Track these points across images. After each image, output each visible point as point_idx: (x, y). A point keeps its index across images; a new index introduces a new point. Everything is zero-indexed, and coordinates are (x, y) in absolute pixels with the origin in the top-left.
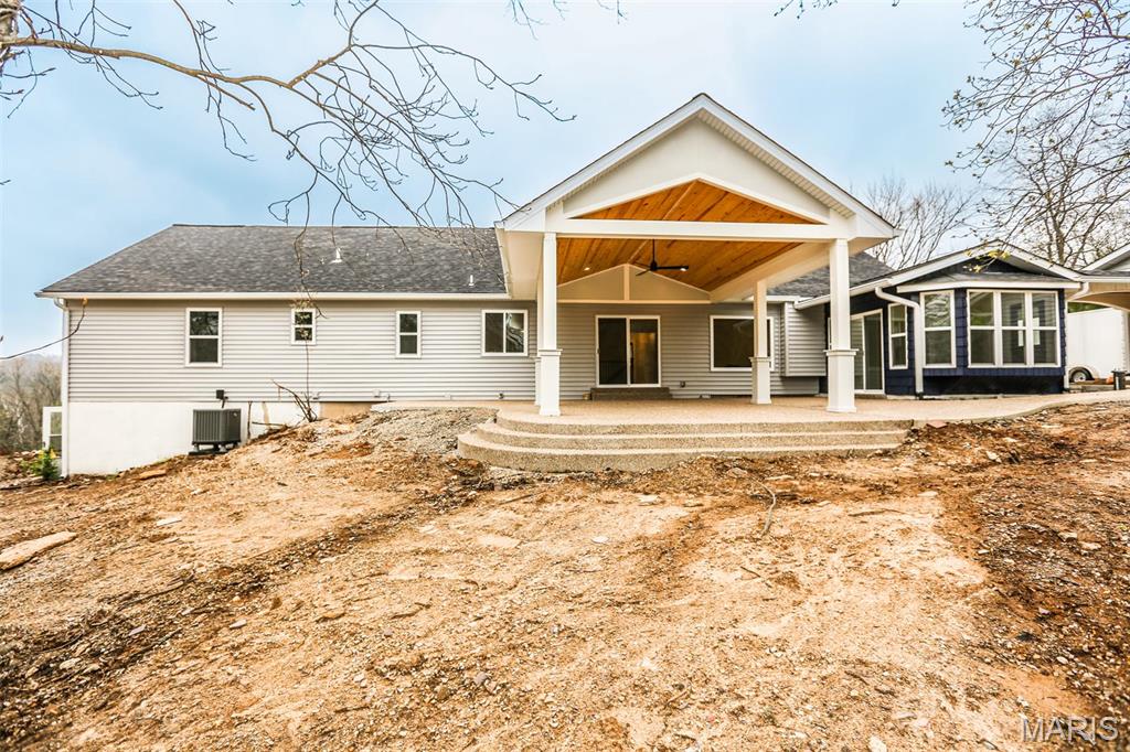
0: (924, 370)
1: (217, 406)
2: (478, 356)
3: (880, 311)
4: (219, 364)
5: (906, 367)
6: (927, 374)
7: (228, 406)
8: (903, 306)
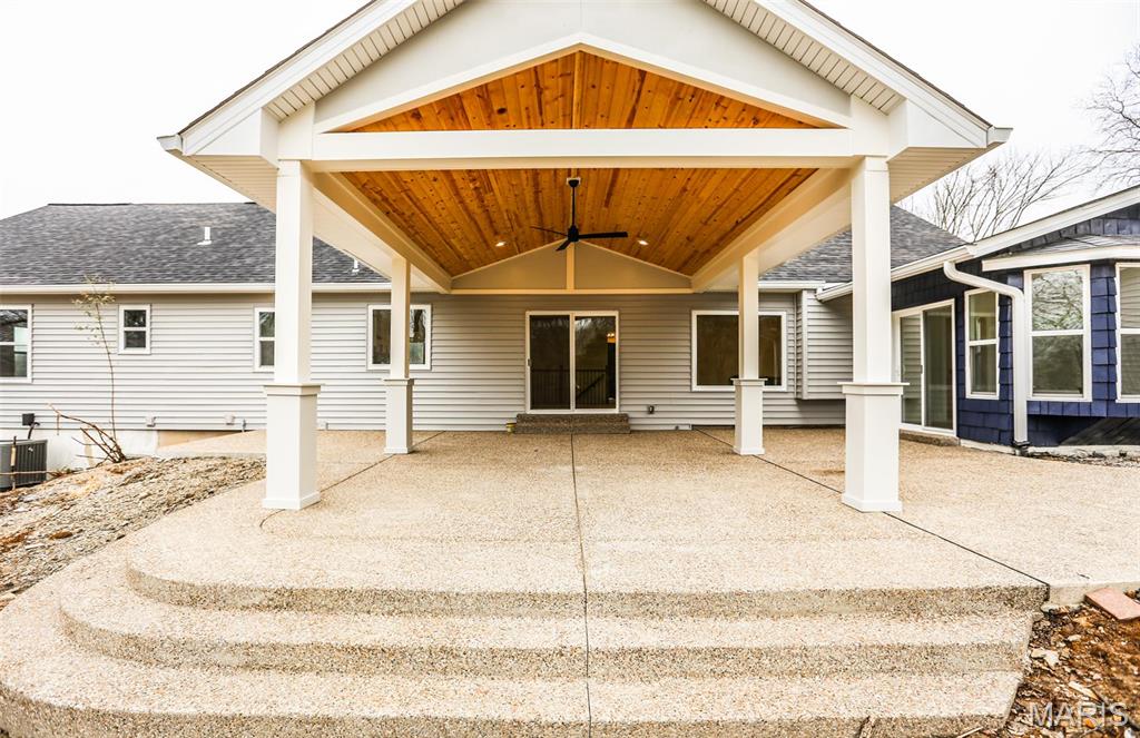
0: (1030, 403)
1: (22, 435)
2: (364, 370)
3: (951, 302)
4: (28, 380)
5: (996, 396)
6: (1036, 411)
7: (37, 436)
8: (992, 294)
